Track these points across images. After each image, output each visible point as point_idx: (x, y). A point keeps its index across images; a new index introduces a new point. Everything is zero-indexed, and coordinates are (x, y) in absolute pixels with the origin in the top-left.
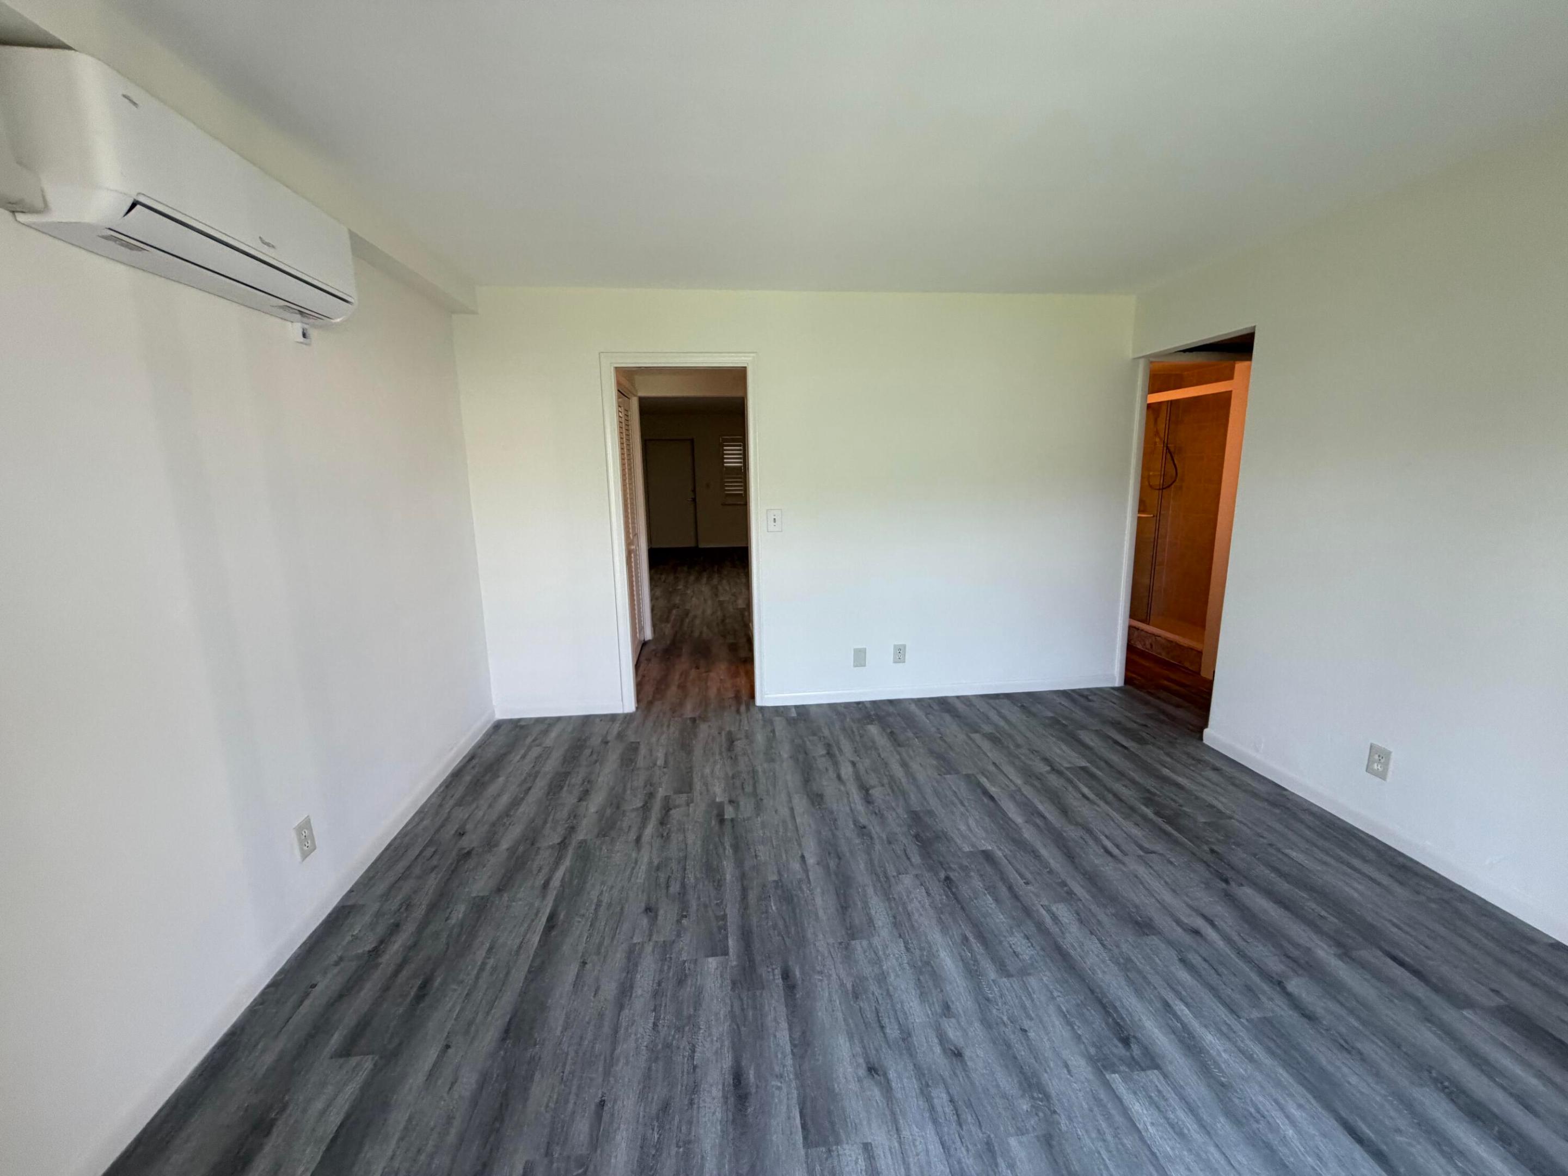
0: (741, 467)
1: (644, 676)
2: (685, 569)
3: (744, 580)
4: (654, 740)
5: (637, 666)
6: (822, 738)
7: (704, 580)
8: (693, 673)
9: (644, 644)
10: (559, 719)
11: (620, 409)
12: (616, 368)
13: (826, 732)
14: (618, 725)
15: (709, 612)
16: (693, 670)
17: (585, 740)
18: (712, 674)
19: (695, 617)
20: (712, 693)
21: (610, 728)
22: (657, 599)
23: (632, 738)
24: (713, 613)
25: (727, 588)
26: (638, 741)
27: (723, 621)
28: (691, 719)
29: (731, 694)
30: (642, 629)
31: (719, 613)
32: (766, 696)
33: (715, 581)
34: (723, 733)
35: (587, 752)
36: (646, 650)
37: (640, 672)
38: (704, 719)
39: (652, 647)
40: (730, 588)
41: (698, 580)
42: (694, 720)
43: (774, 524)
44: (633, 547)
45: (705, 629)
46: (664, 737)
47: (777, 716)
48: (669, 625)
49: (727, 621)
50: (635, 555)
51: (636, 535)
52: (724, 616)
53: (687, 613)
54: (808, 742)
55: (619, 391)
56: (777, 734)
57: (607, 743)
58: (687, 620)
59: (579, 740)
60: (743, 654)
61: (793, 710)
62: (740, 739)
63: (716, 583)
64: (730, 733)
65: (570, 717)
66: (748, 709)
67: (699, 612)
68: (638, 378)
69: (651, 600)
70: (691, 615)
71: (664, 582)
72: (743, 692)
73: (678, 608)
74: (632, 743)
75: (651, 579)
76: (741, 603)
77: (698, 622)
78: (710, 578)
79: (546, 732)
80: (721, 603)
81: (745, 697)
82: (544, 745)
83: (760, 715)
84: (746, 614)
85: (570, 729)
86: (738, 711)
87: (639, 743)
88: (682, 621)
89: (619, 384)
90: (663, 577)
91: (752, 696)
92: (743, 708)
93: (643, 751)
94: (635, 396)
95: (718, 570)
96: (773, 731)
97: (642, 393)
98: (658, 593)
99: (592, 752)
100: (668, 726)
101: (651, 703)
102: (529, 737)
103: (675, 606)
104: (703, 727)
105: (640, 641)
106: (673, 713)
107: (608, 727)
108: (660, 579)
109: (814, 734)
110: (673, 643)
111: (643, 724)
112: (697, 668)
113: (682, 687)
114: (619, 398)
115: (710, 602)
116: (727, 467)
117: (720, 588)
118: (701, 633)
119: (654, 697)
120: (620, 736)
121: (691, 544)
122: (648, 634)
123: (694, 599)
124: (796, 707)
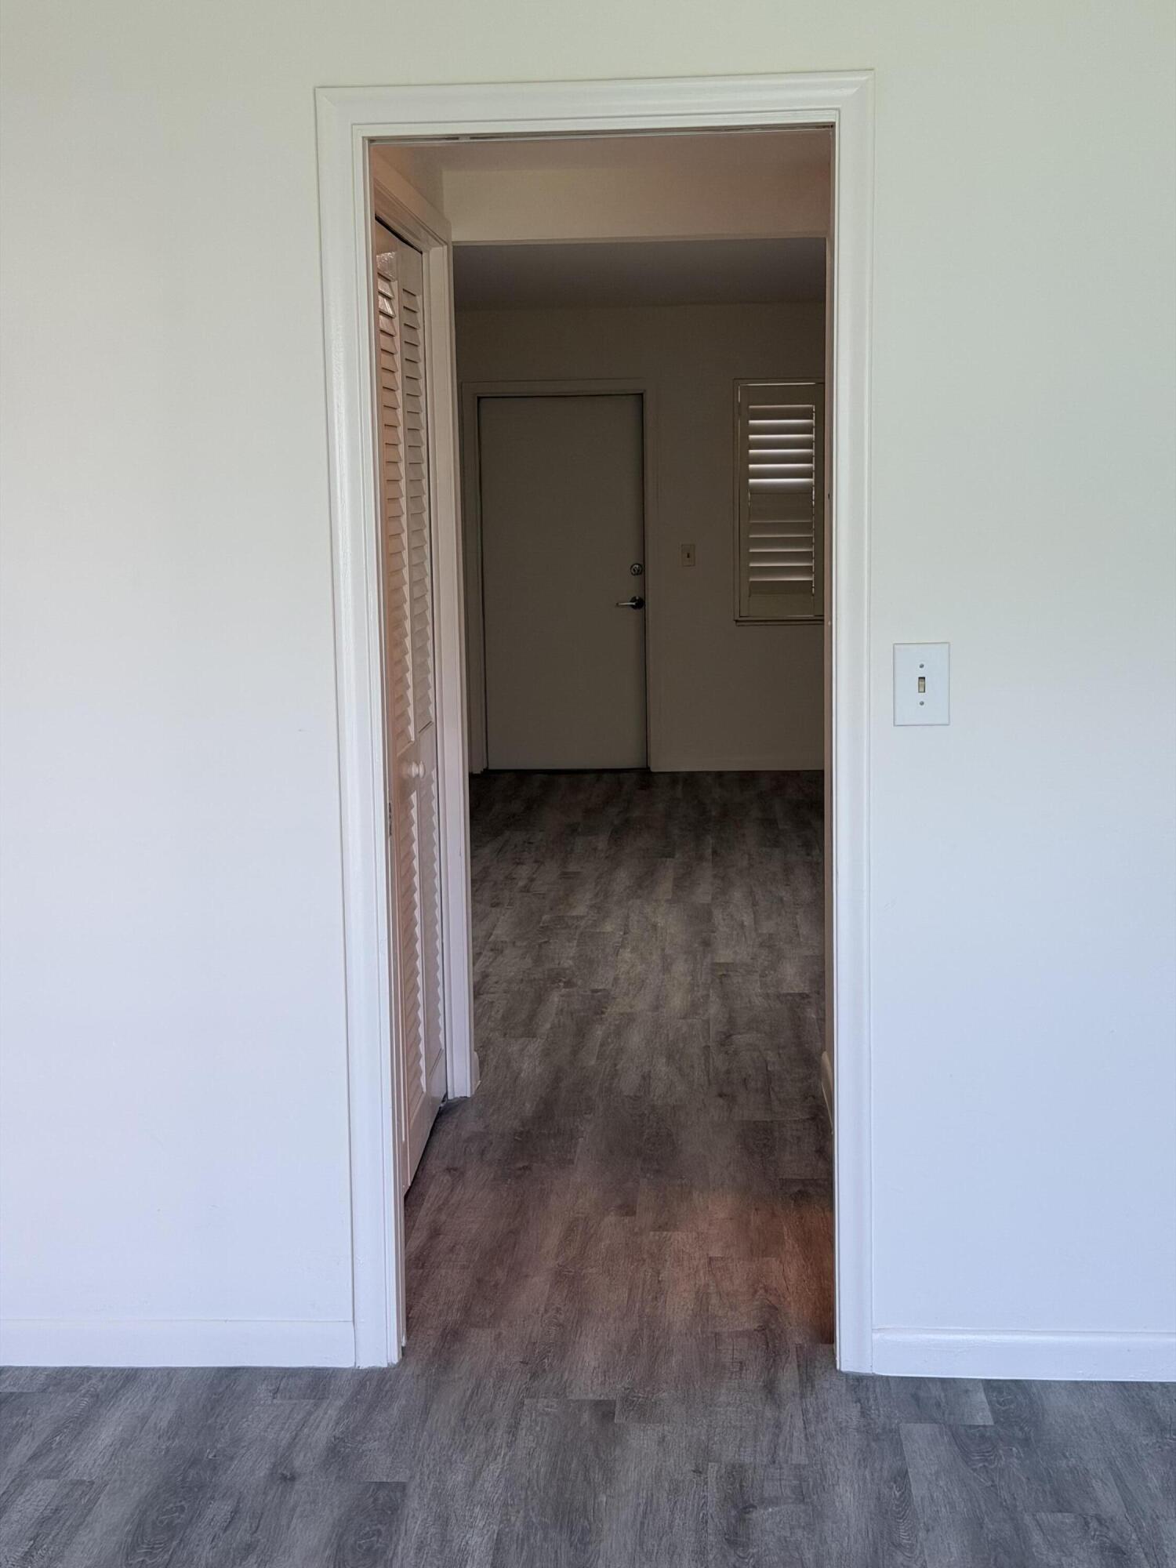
0: (808, 487)
1: (435, 1233)
2: (602, 843)
3: (806, 894)
4: (457, 1478)
5: (411, 1199)
6: (1094, 1524)
7: (665, 888)
8: (611, 1228)
9: (445, 1111)
10: (129, 1377)
11: (383, 287)
12: (372, 140)
13: (1109, 1500)
14: (332, 1413)
15: (677, 1001)
16: (611, 1218)
17: (214, 1466)
18: (680, 1238)
19: (629, 1019)
20: (678, 1309)
21: (304, 1423)
22: (497, 950)
23: (380, 1467)
24: (694, 1008)
25: (748, 920)
26: (401, 1478)
27: (726, 1038)
28: (598, 1404)
29: (745, 1320)
30: (437, 1056)
31: (714, 1009)
32: (876, 1336)
33: (703, 893)
34: (712, 1470)
35: (219, 1510)
36: (449, 1126)
37: (424, 1215)
38: (644, 1410)
39: (471, 1124)
40: (756, 921)
41: (644, 883)
42: (605, 1411)
43: (921, 697)
44: (415, 770)
45: (662, 1067)
46: (495, 1468)
47: (919, 1420)
48: (535, 1046)
49: (741, 1039)
50: (425, 800)
51: (427, 725)
52: (731, 1021)
53: (598, 1005)
54: (1037, 1538)
55: (378, 219)
56: (918, 1491)
57: (290, 1479)
58: (599, 1032)
59: (194, 1462)
60: (793, 1164)
61: (981, 1397)
62: (774, 1501)
63: (707, 899)
64: (735, 1474)
65: (170, 1373)
66: (807, 1380)
67: (642, 1004)
68: (451, 180)
69: (476, 956)
70: (613, 1011)
71: (526, 889)
72: (793, 1311)
73: (569, 984)
74: (381, 1485)
75: (478, 881)
76: (792, 977)
77: (635, 1039)
78: (684, 882)
79: (79, 1425)
80: (722, 974)
81: (797, 1337)
82: (73, 1475)
83: (855, 1410)
84: (811, 1014)
85: (166, 1414)
86: (770, 1388)
87: (403, 1487)
88: (581, 1033)
89: (378, 194)
90: (524, 872)
91: (825, 1333)
92: (788, 1378)
93: (416, 1519)
94: (441, 241)
95: (715, 853)
96: (901, 1477)
97: (466, 232)
98: (503, 926)
99: (236, 1511)
100: (513, 1429)
101: (452, 1336)
102: (25, 1438)
103: (556, 978)
104: (641, 1440)
105: (429, 1100)
106: (534, 1376)
107: (298, 1417)
108: (510, 878)
109: (1062, 1506)
110: (546, 1110)
111: (426, 1410)
112: (628, 1209)
113: (568, 1279)
114: (378, 250)
115: (680, 967)
116: (759, 491)
117: (718, 915)
118: (646, 1078)
119: (467, 1310)
120: (338, 1455)
121: (623, 757)
122: (460, 1081)
123: (626, 954)
124: (992, 1386)
